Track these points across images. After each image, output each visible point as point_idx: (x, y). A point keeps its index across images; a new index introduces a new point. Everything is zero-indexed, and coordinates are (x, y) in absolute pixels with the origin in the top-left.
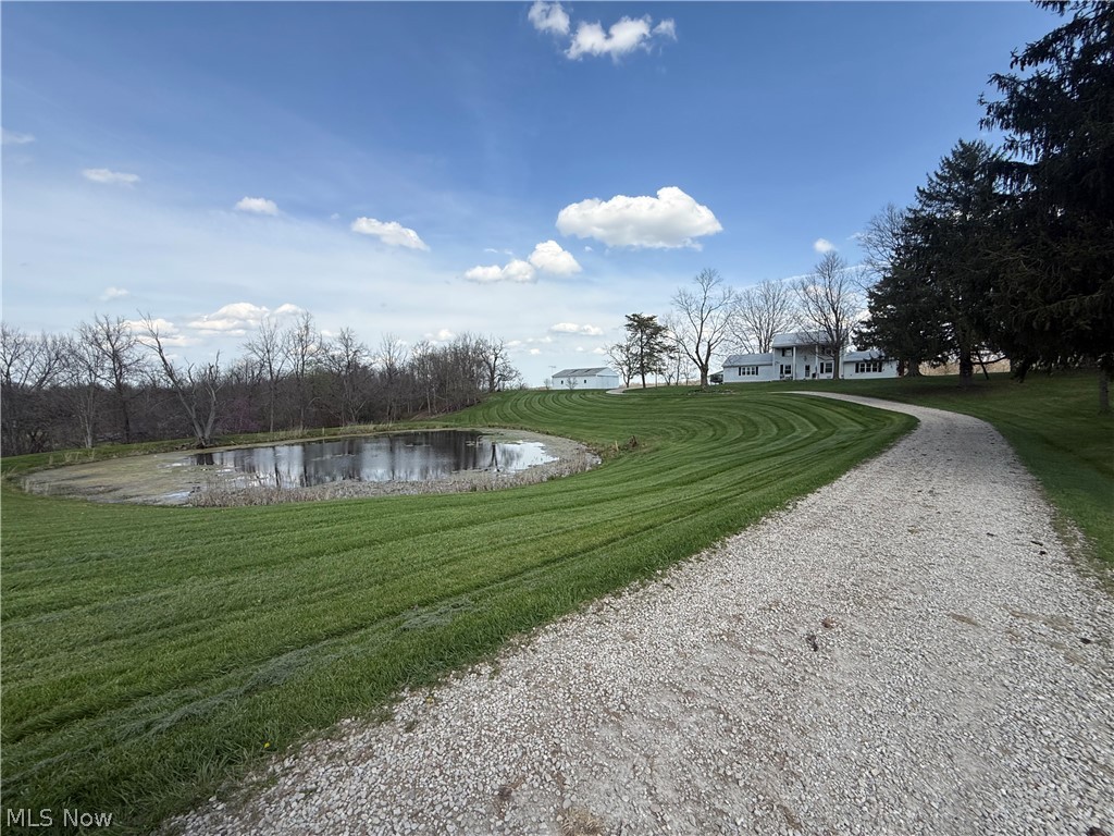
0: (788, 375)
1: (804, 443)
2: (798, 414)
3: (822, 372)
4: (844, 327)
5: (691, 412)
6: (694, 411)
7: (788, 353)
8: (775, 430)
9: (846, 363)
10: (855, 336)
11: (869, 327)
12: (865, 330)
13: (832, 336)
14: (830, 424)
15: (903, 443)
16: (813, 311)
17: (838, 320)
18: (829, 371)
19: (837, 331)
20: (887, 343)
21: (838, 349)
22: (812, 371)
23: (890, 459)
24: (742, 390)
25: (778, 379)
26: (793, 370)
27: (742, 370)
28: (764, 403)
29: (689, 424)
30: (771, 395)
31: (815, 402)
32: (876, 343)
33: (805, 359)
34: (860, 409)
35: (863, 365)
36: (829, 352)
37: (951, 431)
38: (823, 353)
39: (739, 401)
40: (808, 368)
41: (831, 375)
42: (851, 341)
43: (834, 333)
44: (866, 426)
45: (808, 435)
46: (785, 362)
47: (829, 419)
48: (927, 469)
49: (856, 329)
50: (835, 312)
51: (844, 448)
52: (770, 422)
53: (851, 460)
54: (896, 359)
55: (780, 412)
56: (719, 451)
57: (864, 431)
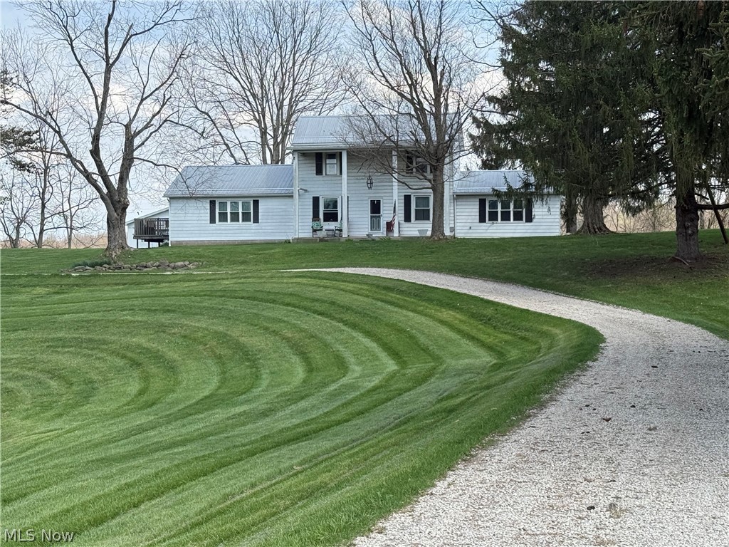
0: (332, 225)
1: (365, 402)
2: (354, 326)
3: (407, 219)
4: (452, 109)
5: (79, 325)
6: (87, 325)
7: (330, 167)
8: (300, 373)
9: (458, 197)
10: (476, 132)
11: (504, 112)
12: (496, 119)
13: (426, 129)
14: (425, 350)
15: (570, 393)
16: (385, 63)
17: (438, 90)
18: (423, 215)
19: (437, 116)
20: (540, 152)
21: (440, 160)
22: (386, 216)
23: (538, 433)
24: (219, 263)
25: (307, 234)
26: (342, 211)
27: (218, 208)
28: (272, 299)
29: (75, 362)
30: (290, 278)
31: (393, 296)
32: (518, 152)
33: (370, 184)
34: (489, 311)
35: (493, 205)
36: (422, 169)
37: (659, 360)
38: (409, 171)
39: (211, 294)
40: (375, 207)
41: (427, 227)
42: (467, 143)
43: (432, 123)
44: (500, 354)
45: (376, 381)
46: (323, 188)
47: (422, 339)
48: (610, 452)
49: (478, 115)
50: (433, 69)
51: (451, 411)
52: (287, 350)
53: (460, 442)
54: (557, 193)
55: (312, 323)
56: (154, 436)
57: (496, 368)
